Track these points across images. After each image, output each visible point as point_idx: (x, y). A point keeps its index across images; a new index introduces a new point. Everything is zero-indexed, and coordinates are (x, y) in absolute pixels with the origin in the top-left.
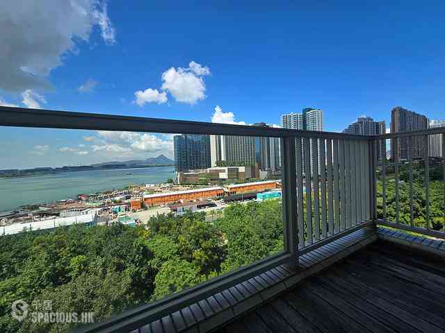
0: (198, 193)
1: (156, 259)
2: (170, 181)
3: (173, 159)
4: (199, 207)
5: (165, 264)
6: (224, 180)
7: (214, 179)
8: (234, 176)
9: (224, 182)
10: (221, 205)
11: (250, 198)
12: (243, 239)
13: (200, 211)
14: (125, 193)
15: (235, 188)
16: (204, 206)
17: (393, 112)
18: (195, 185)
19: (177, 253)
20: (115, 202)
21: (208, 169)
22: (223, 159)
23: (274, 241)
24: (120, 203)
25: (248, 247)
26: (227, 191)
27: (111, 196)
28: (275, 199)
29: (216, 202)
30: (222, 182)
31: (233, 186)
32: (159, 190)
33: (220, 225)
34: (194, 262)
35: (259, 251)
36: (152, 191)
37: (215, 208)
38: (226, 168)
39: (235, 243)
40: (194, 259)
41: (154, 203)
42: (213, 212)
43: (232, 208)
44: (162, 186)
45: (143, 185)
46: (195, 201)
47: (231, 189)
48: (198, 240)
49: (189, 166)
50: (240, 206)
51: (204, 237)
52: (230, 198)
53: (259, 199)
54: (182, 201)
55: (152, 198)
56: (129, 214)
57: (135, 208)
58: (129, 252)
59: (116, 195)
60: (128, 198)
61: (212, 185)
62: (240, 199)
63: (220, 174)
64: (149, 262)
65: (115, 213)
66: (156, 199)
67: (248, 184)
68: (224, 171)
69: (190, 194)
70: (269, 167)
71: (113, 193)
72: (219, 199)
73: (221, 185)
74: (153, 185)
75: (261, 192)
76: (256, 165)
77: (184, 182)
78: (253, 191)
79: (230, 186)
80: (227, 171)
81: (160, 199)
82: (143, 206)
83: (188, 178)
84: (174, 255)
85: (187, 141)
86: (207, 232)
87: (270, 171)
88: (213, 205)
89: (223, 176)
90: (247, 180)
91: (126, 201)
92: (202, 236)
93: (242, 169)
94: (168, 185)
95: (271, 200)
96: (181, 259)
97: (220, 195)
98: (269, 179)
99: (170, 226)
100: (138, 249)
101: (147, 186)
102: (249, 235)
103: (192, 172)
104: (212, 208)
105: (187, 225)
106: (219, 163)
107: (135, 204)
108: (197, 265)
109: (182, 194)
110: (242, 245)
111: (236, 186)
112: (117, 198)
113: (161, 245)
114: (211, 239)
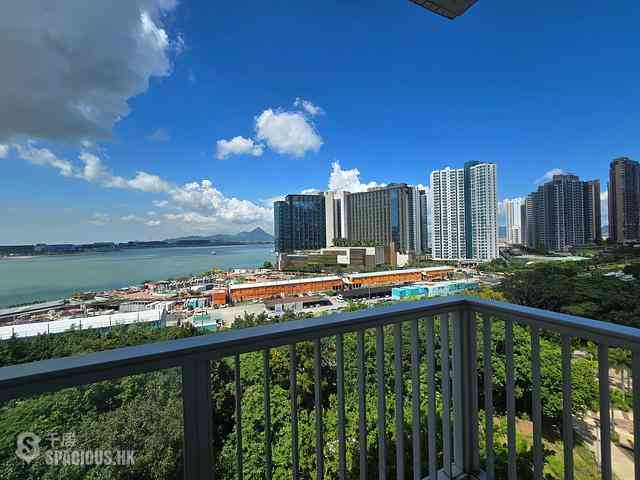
0: (305, 284)
2: (268, 266)
3: (273, 234)
4: (307, 305)
6: (345, 266)
7: (329, 264)
8: (360, 261)
9: (344, 269)
10: (338, 304)
11: (382, 295)
13: (307, 311)
14: (206, 281)
15: (360, 279)
16: (314, 304)
18: (303, 273)
20: (192, 293)
21: (322, 250)
22: (343, 236)
24: (197, 294)
26: (348, 282)
27: (188, 285)
28: (418, 297)
29: (331, 299)
30: (341, 269)
31: (357, 275)
32: (252, 278)
36: (242, 280)
37: (329, 308)
38: (348, 250)
41: (241, 298)
44: (257, 272)
45: (231, 269)
46: (301, 296)
47: (354, 279)
49: (294, 245)
50: (365, 307)
51: (308, 352)
52: (353, 293)
53: (395, 297)
54: (282, 295)
55: (241, 289)
56: (211, 311)
57: (217, 302)
59: (194, 284)
60: (209, 288)
61: (327, 273)
62: (366, 296)
63: (339, 257)
65: (191, 308)
66: (247, 292)
67: (379, 273)
68: (344, 253)
69: (294, 285)
70: (412, 248)
71: (190, 281)
72: (335, 294)
73: (339, 273)
74: (244, 271)
75: (397, 286)
76: (392, 245)
77: (289, 268)
78: (387, 284)
79: (352, 276)
80: (348, 253)
81: (251, 291)
82: (228, 301)
83: (293, 261)
85: (294, 210)
87: (413, 255)
88: (327, 303)
89: (343, 260)
90: (379, 268)
91: (207, 293)
92: (304, 350)
93: (370, 251)
94: (264, 271)
95: (412, 298)
97: (338, 289)
98: (411, 267)
101: (237, 272)
103: (298, 254)
104: (325, 308)
106: (338, 242)
107: (218, 297)
109: (283, 286)
111: (361, 275)
112: (195, 288)
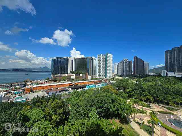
0: (60, 85)
1: (31, 122)
2: (48, 79)
3: (51, 69)
4: (60, 91)
5: (36, 124)
6: (74, 79)
7: (69, 79)
8: (78, 78)
9: (73, 80)
10: (71, 90)
11: (84, 88)
12: (77, 108)
13: (60, 93)
14: (23, 84)
15: (77, 83)
16: (63, 91)
17: (134, 58)
18: (60, 81)
19: (44, 118)
20: (16, 89)
21: (67, 74)
22: (73, 70)
23: (91, 108)
24: (19, 89)
25: (79, 112)
26: (74, 84)
27: (15, 86)
28: (93, 88)
29: (68, 89)
30: (72, 80)
31: (77, 82)
32: (42, 83)
33: (68, 101)
34: (52, 121)
35: (84, 114)
36: (38, 84)
37: (68, 92)
38: (74, 74)
39: (74, 110)
40: (53, 119)
41: (38, 89)
42: (66, 94)
43: (75, 93)
44: (44, 81)
45: (34, 80)
46: (59, 88)
47: (76, 83)
48: (56, 109)
49: (58, 72)
50: (78, 92)
51: (59, 108)
52: (75, 87)
53: (87, 88)
54: (52, 88)
55: (37, 87)
56: (23, 95)
57: (27, 92)
58: (14, 119)
59: (18, 85)
60: (24, 87)
61: (68, 81)
62: (79, 88)
63: (72, 76)
64: (26, 124)
65: (15, 94)
66: (39, 88)
67: (83, 81)
68: (73, 75)
69: (57, 85)
70: (92, 74)
71: (17, 84)
72: (70, 88)
73: (72, 81)
74: (39, 81)
75: (88, 85)
76: (87, 73)
77: (55, 80)
78: (85, 84)
79: (75, 82)
80: (75, 76)
82: (32, 91)
83: (57, 77)
84: (42, 118)
85: (58, 62)
86: (61, 105)
87: (92, 76)
88: (67, 90)
89: (73, 77)
90: (83, 80)
92: (58, 107)
93: (81, 75)
94: (47, 81)
95: (92, 88)
96: (45, 121)
97: (71, 86)
98: (92, 80)
99: (42, 102)
100: (20, 117)
101: (36, 81)
102: (80, 106)
103: (59, 75)
104: (66, 92)
105: (51, 102)
106: (72, 72)
107: (27, 90)
108: (54, 122)
109: (53, 86)
110: (77, 111)
111: (78, 82)
112: (18, 87)
113: (36, 113)
114: (62, 109)
